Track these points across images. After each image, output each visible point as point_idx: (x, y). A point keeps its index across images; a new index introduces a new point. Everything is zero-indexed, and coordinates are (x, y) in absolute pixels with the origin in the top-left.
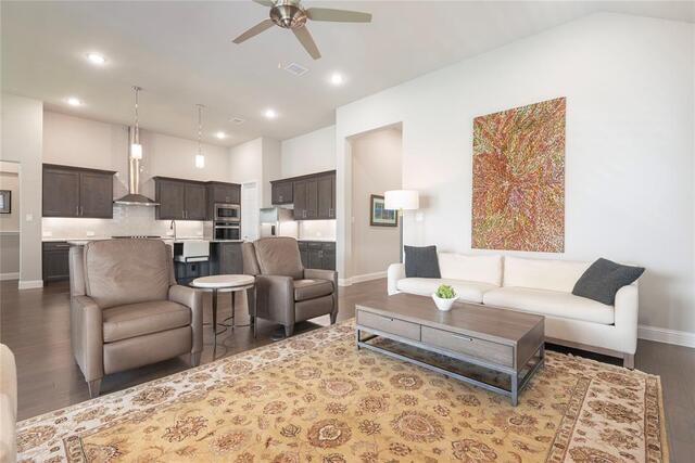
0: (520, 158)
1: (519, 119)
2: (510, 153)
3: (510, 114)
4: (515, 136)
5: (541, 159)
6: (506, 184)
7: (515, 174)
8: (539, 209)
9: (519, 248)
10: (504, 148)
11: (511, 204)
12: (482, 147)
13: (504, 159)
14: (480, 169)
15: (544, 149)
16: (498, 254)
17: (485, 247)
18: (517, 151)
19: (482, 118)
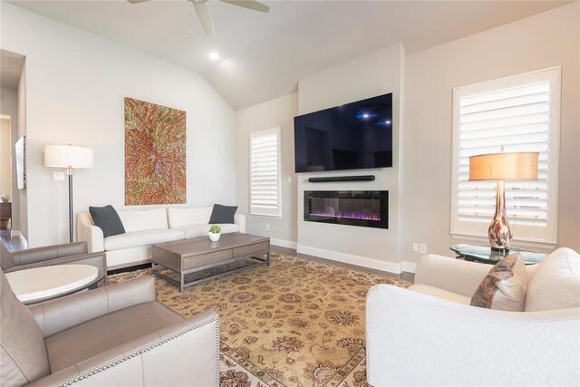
0: (162, 140)
1: (161, 114)
2: (155, 135)
3: (155, 107)
4: (159, 125)
5: (174, 145)
6: (153, 157)
7: (159, 151)
8: (174, 177)
9: (162, 203)
10: (151, 131)
11: (156, 172)
12: (134, 124)
13: (151, 138)
14: (133, 141)
15: (176, 140)
16: (164, 207)
17: (138, 204)
18: (160, 135)
19: (133, 100)
